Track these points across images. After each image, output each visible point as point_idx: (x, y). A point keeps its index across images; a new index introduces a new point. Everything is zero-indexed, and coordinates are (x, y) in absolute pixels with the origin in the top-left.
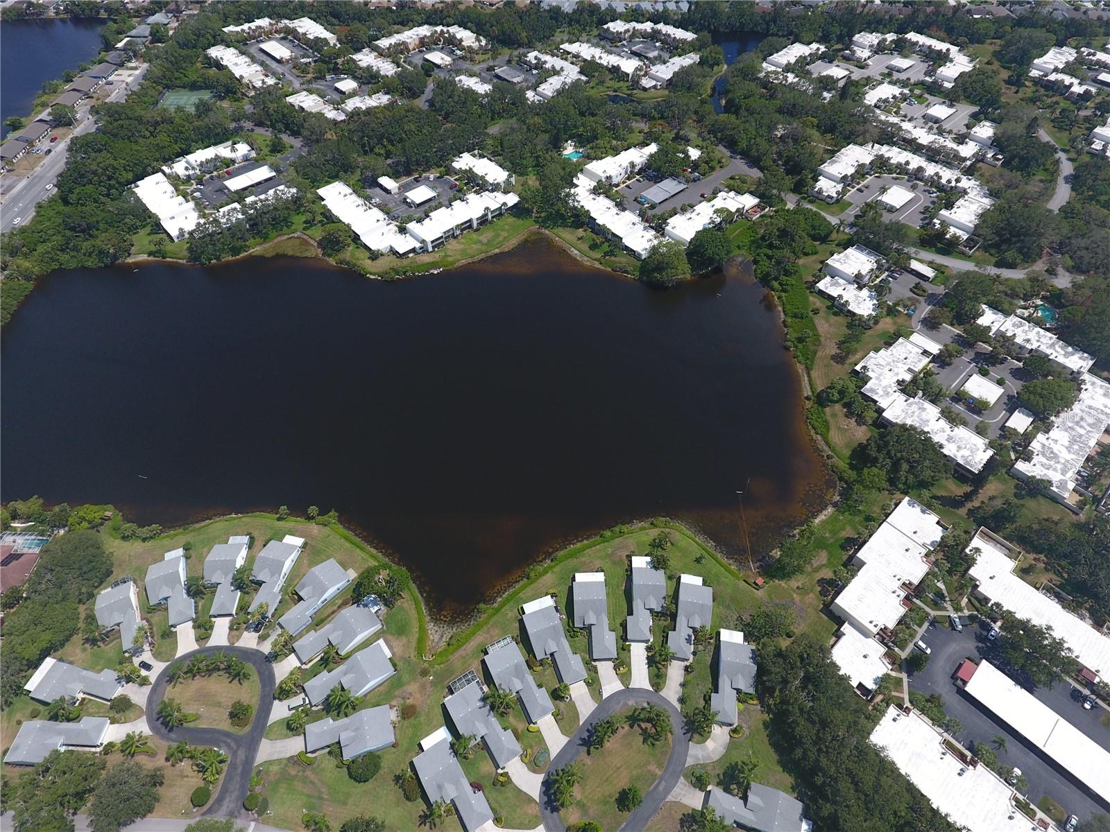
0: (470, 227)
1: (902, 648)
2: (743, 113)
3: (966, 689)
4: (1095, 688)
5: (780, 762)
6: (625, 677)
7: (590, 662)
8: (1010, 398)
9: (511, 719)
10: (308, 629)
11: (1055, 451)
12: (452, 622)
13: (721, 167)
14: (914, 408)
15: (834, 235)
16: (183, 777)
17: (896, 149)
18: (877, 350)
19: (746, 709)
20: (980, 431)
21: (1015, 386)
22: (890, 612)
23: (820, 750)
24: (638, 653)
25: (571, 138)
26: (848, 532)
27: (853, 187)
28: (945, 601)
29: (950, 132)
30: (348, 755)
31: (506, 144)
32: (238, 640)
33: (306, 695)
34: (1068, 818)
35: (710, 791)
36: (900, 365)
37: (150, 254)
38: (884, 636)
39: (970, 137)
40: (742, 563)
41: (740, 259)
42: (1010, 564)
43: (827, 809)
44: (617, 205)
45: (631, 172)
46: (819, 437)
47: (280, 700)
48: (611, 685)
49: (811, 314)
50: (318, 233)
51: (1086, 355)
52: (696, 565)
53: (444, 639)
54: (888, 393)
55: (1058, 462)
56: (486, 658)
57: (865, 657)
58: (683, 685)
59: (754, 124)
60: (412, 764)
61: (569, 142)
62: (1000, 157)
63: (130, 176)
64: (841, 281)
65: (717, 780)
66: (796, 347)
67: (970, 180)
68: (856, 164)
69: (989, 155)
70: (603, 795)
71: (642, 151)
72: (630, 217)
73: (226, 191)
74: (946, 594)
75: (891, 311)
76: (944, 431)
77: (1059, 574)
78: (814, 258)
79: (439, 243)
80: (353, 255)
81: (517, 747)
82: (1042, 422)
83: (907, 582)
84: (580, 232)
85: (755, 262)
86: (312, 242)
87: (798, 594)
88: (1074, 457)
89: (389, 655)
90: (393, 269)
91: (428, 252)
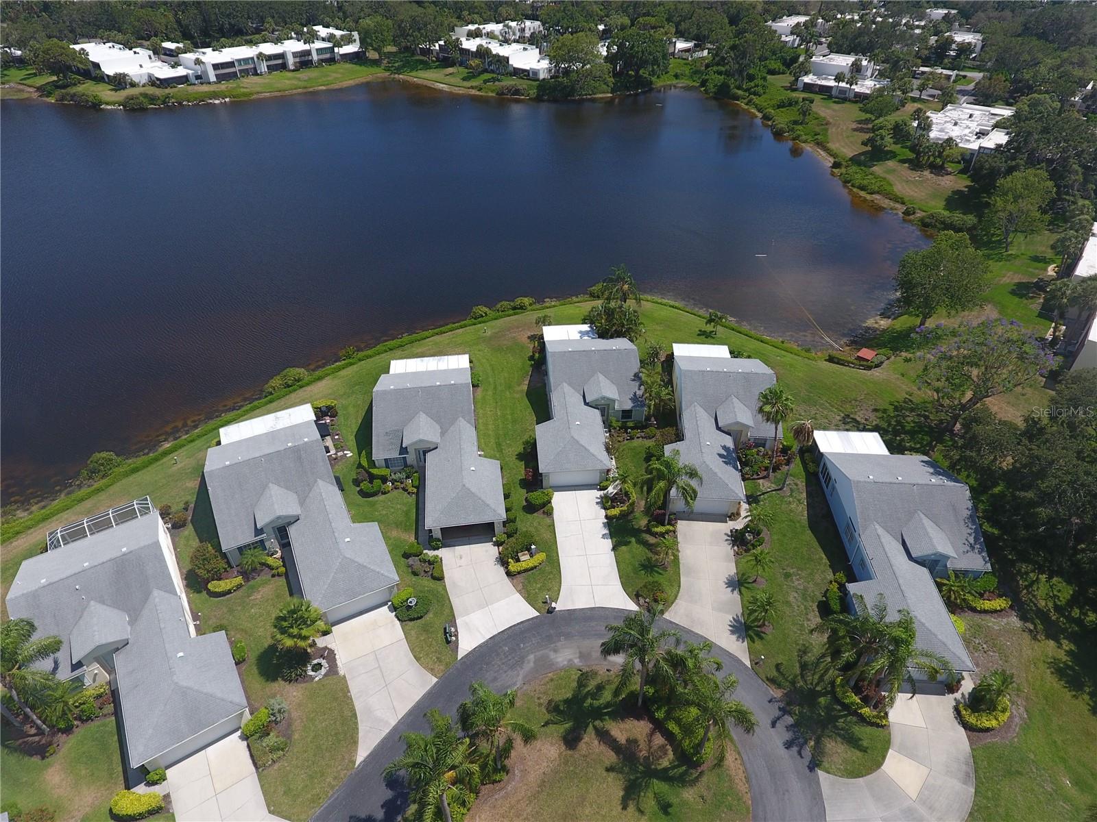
0: (284, 66)
6: (539, 582)
19: (980, 631)
24: (578, 516)
46: (878, 197)
48: (488, 610)
54: (968, 140)
58: (738, 583)
66: (792, 130)
79: (227, 73)
84: (450, 70)
86: (29, 89)
90: (145, 95)
91: (210, 83)
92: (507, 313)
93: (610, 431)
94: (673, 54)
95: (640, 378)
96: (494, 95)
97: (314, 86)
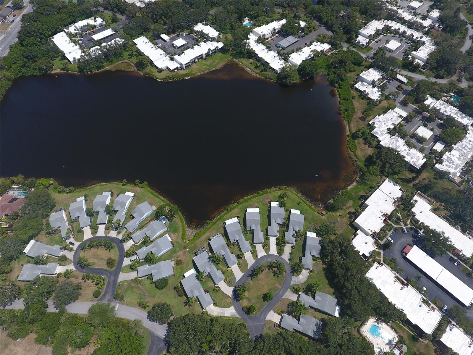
0: (202, 58)
1: (382, 240)
2: (326, 4)
3: (407, 256)
4: (460, 257)
5: (329, 284)
6: (267, 250)
7: (253, 244)
8: (436, 136)
9: (220, 266)
10: (137, 230)
11: (453, 159)
12: (196, 228)
13: (315, 30)
14: (394, 140)
15: (364, 63)
16: (89, 286)
17: (394, 22)
18: (379, 115)
19: (316, 263)
20: (421, 151)
21: (438, 131)
22: (377, 225)
23: (345, 280)
24: (273, 241)
25: (247, 16)
26: (362, 193)
27: (374, 40)
28: (401, 221)
29: (419, 14)
30: (155, 279)
31: (218, 19)
32: (109, 234)
33: (137, 256)
34: (443, 306)
35: (300, 294)
36: (389, 122)
37: (61, 69)
38: (375, 235)
39: (429, 17)
40: (317, 206)
41: (321, 74)
42: (430, 207)
43: (347, 302)
44: (267, 48)
45: (274, 32)
46: (352, 153)
47: (127, 257)
48: (261, 253)
49: (351, 98)
50: (134, 60)
51: (471, 118)
52: (298, 206)
53: (193, 234)
54: (383, 134)
55: (454, 164)
56: (210, 242)
57: (366, 243)
58: (291, 254)
59: (330, 10)
60: (181, 283)
61: (246, 18)
62: (441, 26)
63: (50, 33)
64: (366, 84)
65: (303, 290)
66: (344, 113)
67: (427, 37)
68: (376, 29)
69: (436, 26)
70: (257, 295)
71: (279, 22)
72: (273, 53)
73: (93, 40)
74: (401, 219)
75: (387, 98)
76: (406, 151)
77: (449, 211)
78: (354, 73)
79: (188, 65)
80: (150, 70)
81: (223, 277)
82: (449, 147)
83: (385, 214)
84: (251, 60)
85: (328, 75)
86: (132, 64)
87: (340, 218)
88: (460, 162)
89: (170, 240)
90: (168, 77)
91: (184, 69)
92: (264, 193)
93: (279, 227)
96: (264, 78)
97: (211, 69)
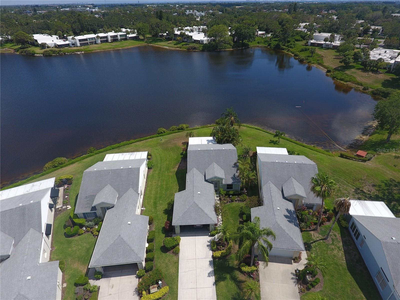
0: (107, 41)
24: (195, 256)
46: (350, 83)
66: (307, 59)
79: (85, 43)
86: (11, 50)
90: (51, 50)
91: (77, 46)
92: (175, 131)
93: (220, 196)
94: (257, 35)
95: (237, 166)
96: (186, 50)
97: (117, 48)
